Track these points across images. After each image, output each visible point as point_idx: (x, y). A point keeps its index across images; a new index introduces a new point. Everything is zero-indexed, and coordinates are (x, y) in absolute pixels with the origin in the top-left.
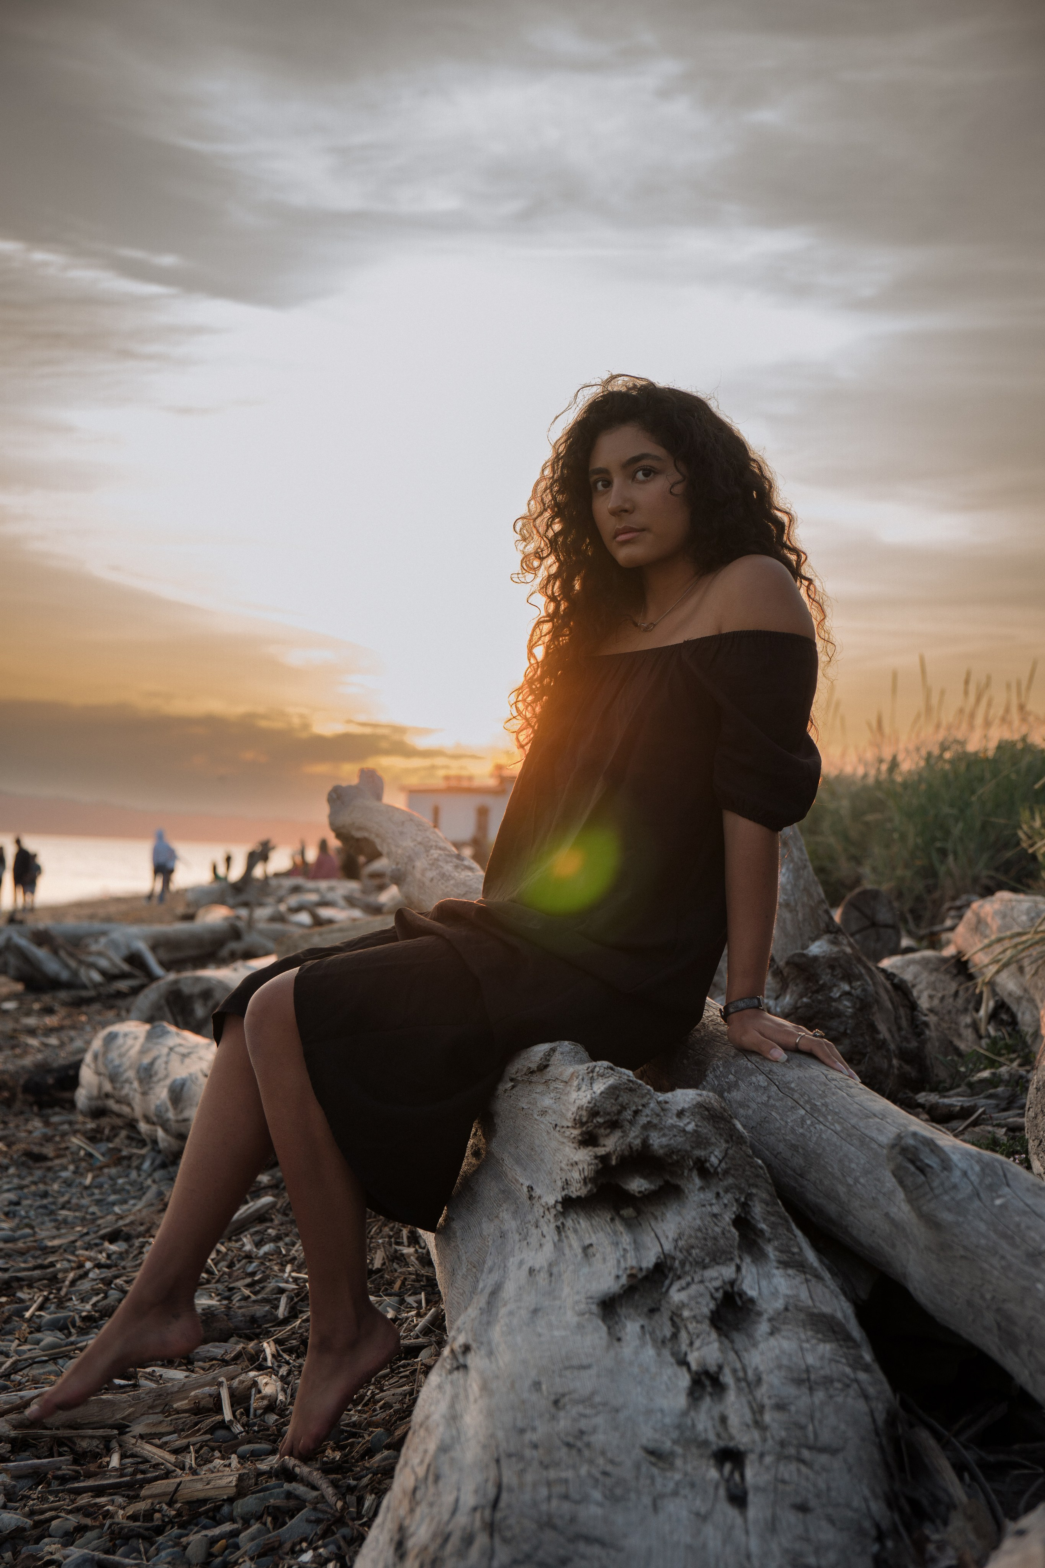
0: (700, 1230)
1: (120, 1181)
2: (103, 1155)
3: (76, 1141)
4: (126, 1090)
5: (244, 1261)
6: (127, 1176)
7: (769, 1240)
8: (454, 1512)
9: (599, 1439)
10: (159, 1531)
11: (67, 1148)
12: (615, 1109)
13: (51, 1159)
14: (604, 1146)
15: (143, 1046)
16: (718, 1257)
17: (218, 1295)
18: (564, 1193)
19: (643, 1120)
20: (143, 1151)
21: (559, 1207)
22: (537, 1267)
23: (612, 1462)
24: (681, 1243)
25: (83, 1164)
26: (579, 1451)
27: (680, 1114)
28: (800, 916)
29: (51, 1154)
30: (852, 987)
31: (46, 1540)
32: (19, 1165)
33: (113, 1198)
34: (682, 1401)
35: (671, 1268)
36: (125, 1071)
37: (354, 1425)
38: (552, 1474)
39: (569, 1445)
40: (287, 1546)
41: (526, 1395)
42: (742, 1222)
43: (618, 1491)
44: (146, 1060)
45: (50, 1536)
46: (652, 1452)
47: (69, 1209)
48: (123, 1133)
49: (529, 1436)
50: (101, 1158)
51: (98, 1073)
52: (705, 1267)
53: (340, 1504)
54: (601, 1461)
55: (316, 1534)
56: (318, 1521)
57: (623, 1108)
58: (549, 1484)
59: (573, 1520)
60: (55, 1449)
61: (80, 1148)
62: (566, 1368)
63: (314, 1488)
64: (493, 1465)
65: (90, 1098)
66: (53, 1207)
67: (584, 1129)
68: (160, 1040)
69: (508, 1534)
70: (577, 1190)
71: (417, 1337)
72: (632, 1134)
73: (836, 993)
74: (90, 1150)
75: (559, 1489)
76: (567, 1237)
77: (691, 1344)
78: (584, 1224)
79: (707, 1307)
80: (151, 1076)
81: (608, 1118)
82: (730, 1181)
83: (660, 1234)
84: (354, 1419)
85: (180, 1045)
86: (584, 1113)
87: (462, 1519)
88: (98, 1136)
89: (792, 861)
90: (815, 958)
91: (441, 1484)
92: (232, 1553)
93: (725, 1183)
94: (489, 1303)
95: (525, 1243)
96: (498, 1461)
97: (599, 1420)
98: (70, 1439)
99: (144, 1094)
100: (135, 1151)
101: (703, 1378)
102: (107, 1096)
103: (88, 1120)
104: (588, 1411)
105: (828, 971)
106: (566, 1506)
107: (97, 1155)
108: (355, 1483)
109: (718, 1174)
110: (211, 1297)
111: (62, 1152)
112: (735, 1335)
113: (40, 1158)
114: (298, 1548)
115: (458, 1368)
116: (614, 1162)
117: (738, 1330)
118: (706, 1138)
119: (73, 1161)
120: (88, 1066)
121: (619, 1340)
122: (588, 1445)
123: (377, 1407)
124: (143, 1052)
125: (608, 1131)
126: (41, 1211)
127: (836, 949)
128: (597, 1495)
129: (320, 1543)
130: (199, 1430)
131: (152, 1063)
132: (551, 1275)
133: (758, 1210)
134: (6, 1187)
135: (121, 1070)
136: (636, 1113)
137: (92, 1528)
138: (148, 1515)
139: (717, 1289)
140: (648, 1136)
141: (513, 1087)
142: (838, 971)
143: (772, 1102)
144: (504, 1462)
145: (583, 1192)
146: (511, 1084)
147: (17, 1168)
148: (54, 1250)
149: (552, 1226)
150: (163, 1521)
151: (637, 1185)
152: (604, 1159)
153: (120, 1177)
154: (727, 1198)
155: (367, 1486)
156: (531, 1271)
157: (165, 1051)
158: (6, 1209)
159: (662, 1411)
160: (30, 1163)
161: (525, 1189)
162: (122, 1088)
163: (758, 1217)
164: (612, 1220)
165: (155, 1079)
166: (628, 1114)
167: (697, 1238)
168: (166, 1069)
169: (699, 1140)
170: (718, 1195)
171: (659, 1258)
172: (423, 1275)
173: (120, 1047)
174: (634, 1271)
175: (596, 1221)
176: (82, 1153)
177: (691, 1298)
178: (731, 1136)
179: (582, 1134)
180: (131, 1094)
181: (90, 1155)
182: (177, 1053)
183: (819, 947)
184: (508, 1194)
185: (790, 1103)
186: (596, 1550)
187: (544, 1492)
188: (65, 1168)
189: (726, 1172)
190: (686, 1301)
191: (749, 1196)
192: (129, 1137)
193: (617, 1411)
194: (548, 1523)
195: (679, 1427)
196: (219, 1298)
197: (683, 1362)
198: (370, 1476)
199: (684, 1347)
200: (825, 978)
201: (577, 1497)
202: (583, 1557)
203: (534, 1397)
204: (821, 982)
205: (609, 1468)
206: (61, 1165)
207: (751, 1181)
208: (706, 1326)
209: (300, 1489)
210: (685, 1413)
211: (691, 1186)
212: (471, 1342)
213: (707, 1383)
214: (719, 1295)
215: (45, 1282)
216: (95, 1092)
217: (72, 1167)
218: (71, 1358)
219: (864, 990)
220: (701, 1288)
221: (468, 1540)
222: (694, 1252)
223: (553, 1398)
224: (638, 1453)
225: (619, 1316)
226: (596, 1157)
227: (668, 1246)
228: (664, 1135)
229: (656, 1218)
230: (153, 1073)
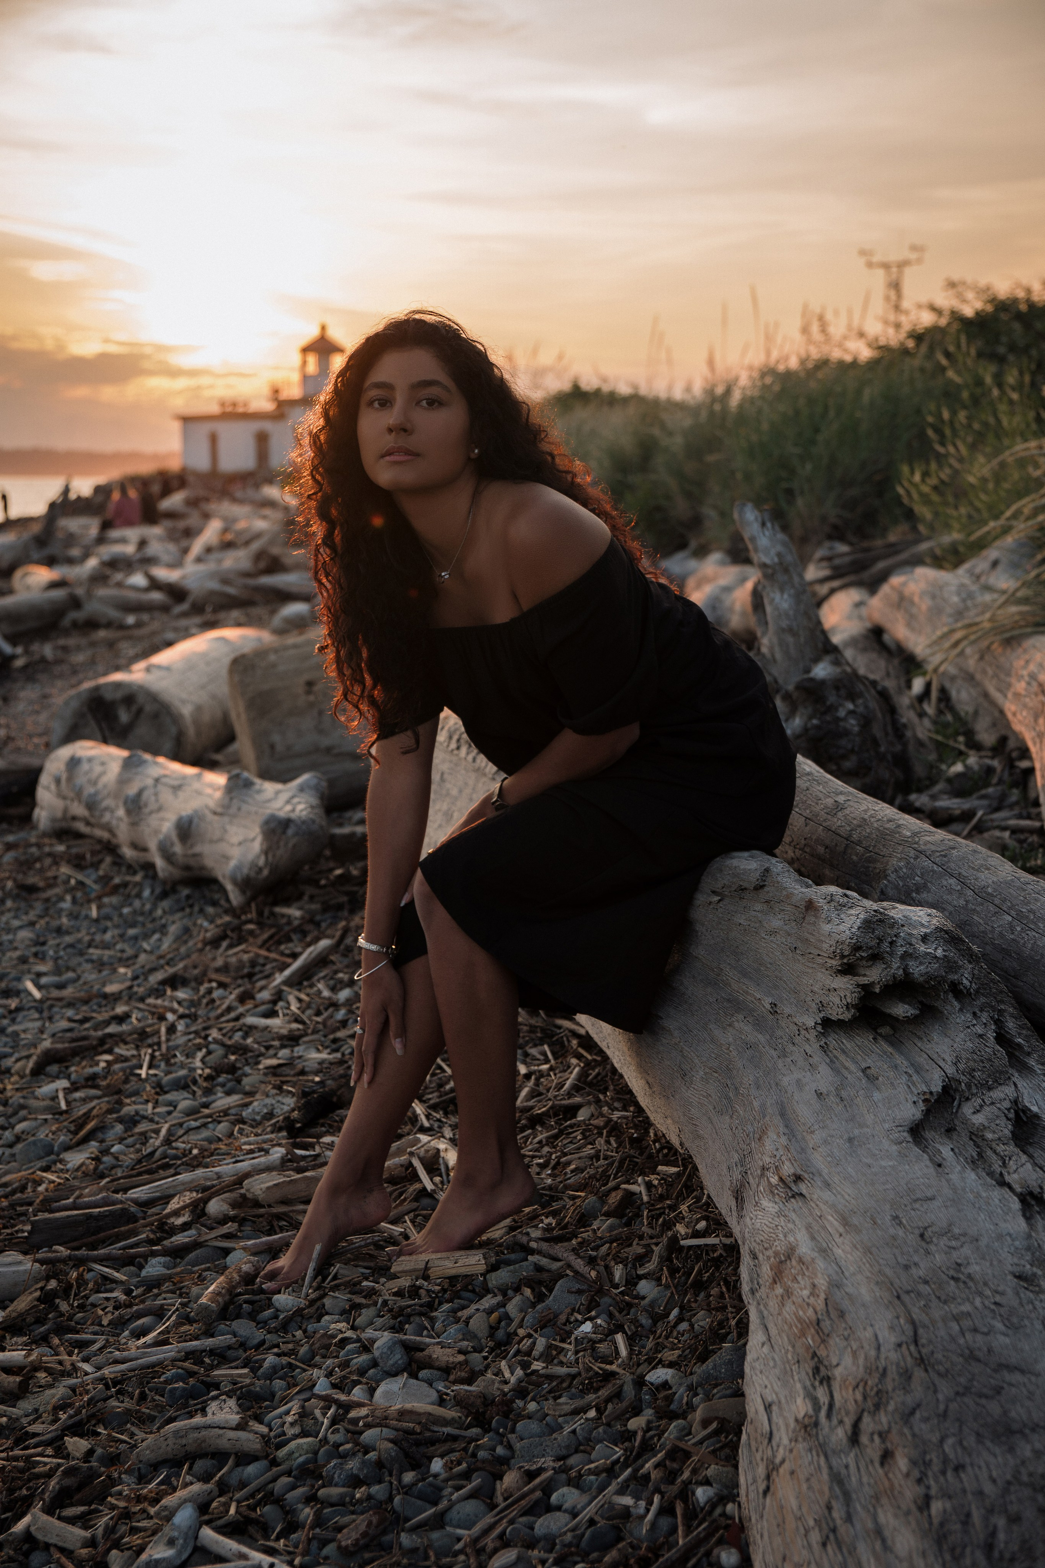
0: (974, 1052)
1: (126, 910)
2: (95, 882)
3: (65, 870)
4: (107, 817)
5: (331, 1010)
6: (130, 905)
7: (1029, 1054)
8: (878, 1348)
9: (974, 1269)
10: (431, 1306)
11: (55, 878)
12: (874, 943)
13: (43, 890)
14: (865, 975)
15: (120, 774)
16: (998, 1079)
17: (327, 1047)
18: (821, 1015)
19: (900, 951)
20: (138, 878)
21: (819, 1028)
22: (824, 1091)
23: (997, 1292)
24: (962, 1066)
25: (79, 894)
26: (964, 1283)
27: (925, 938)
28: (802, 640)
29: (41, 884)
30: (856, 706)
31: (327, 1318)
32: (16, 898)
33: (131, 932)
34: (1021, 1224)
35: (956, 1090)
36: (103, 799)
37: (550, 1188)
38: (954, 1309)
39: (956, 1279)
40: (563, 1318)
41: (892, 1231)
42: (1002, 1039)
43: (1015, 1320)
44: (132, 790)
45: (327, 1314)
46: (1019, 1277)
47: (96, 947)
48: (108, 860)
49: (914, 1271)
50: (96, 887)
51: (61, 796)
52: (990, 1089)
53: (593, 1274)
54: (988, 1292)
55: (582, 1304)
56: (579, 1292)
57: (881, 940)
58: (956, 1318)
59: (990, 1351)
60: (275, 1223)
61: (70, 877)
62: (916, 1201)
63: (556, 1259)
64: (897, 1302)
65: (54, 820)
66: (79, 946)
67: (845, 961)
68: (140, 769)
69: (941, 1368)
70: (838, 1013)
71: (569, 1095)
72: (895, 966)
73: (842, 713)
74: (80, 877)
75: (967, 1323)
76: (835, 1057)
77: (1004, 1165)
78: (848, 1045)
79: (1006, 1129)
80: (140, 808)
81: (870, 951)
82: (983, 1000)
83: (935, 1057)
84: (549, 1181)
85: (165, 776)
86: (845, 947)
87: (890, 1355)
88: (83, 863)
89: (793, 586)
90: (823, 682)
91: (848, 1317)
92: (509, 1325)
93: (978, 1003)
94: (787, 1126)
95: (789, 1060)
96: (898, 1297)
97: (966, 1251)
98: (285, 1214)
99: (134, 824)
100: (128, 878)
101: (1028, 1198)
102: (74, 818)
103: (54, 841)
104: (954, 1243)
105: (834, 692)
106: (979, 1338)
107: (88, 882)
108: (594, 1253)
109: (970, 994)
110: (318, 1051)
111: (51, 881)
112: (1031, 1150)
113: (32, 889)
114: (572, 1319)
115: (793, 1197)
116: (877, 990)
117: (1031, 1144)
118: (955, 962)
119: (67, 891)
120: (47, 788)
121: (940, 1165)
122: (969, 1276)
123: (568, 1170)
124: (122, 781)
125: (870, 963)
126: (69, 950)
127: (838, 670)
128: (999, 1325)
129: (593, 1313)
130: (405, 1199)
131: (140, 794)
132: (842, 1099)
133: (1011, 1025)
134: (16, 923)
135: (100, 797)
136: (892, 943)
137: (367, 1306)
138: (414, 1291)
139: (1008, 1110)
140: (907, 965)
141: (720, 901)
142: (843, 692)
143: (970, 906)
144: (905, 1298)
145: (847, 1016)
146: (717, 898)
147: (14, 900)
148: (116, 998)
149: (816, 1046)
150: (430, 1296)
151: (901, 1010)
152: (865, 988)
153: (122, 906)
154: (985, 1017)
155: (608, 1255)
156: (819, 1095)
157: (150, 782)
158: (34, 950)
159: (1010, 1235)
160: (24, 894)
161: (768, 1006)
162: (102, 816)
163: (1013, 1032)
164: (874, 1039)
165: (146, 810)
166: (885, 946)
167: (975, 1061)
168: (157, 801)
169: (950, 965)
170: (974, 1014)
171: (944, 1081)
172: (537, 1027)
173: (87, 773)
174: (928, 1096)
175: (859, 1040)
176: (73, 882)
177: (990, 1120)
178: (971, 956)
179: (841, 965)
180: (114, 822)
181: (81, 884)
182: (166, 785)
183: (824, 669)
184: (736, 1005)
185: (992, 908)
186: (1017, 1377)
187: (955, 1327)
188: (61, 899)
189: (977, 991)
190: (986, 1124)
191: (1001, 1012)
192: (114, 863)
193: (977, 1240)
194: (971, 1356)
195: (1028, 1249)
196: (328, 1050)
197: (1002, 1183)
198: (607, 1245)
199: (997, 1167)
200: (832, 698)
201: (985, 1330)
202: (1011, 1384)
203: (900, 1232)
204: (828, 703)
205: (998, 1298)
206: (56, 895)
207: (999, 998)
208: (1012, 1148)
209: (544, 1262)
210: (1029, 1236)
211: (948, 1007)
212: (799, 1172)
213: (1033, 1202)
214: (1012, 1115)
215: (135, 1036)
216: (59, 814)
217: (68, 898)
218: (219, 1122)
219: (866, 707)
220: (994, 1109)
221: (906, 1375)
222: (977, 1074)
223: (917, 1232)
224: (1012, 1281)
225: (926, 1140)
226: (858, 985)
227: (951, 1070)
228: (921, 963)
229: (920, 1038)
230: (142, 803)
